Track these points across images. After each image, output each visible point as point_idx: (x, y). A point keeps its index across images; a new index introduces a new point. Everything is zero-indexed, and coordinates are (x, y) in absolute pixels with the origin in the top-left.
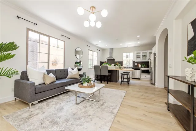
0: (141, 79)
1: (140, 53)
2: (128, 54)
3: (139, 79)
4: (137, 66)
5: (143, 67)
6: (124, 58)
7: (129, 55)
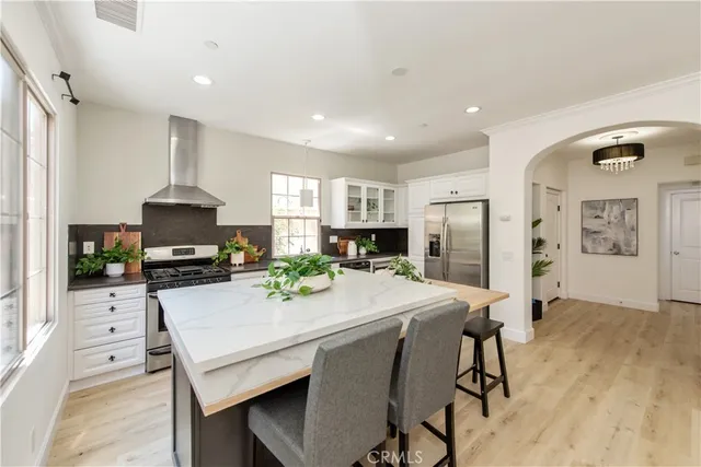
1: (360, 187)
5: (362, 250)
6: (279, 206)
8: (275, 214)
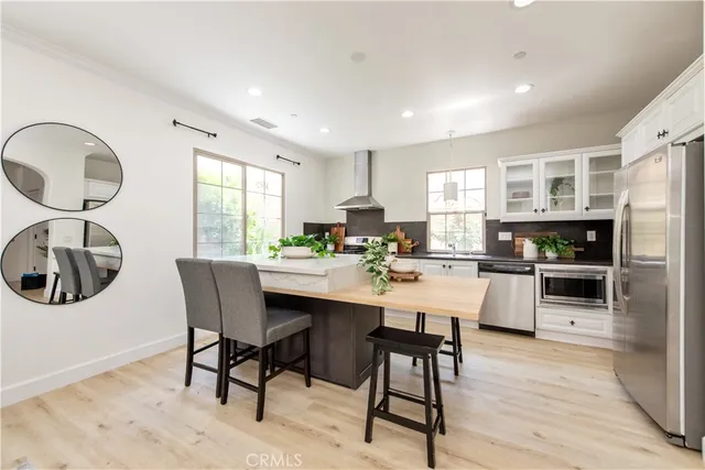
0: (538, 335)
1: (531, 165)
2: (457, 177)
3: (530, 335)
5: (551, 255)
6: (436, 203)
7: (460, 187)
8: (430, 210)
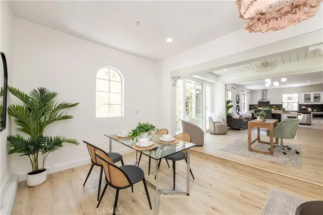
1: (310, 94)
3: (310, 125)
4: (305, 109)
5: (315, 110)
7: (292, 97)
8: (283, 102)
